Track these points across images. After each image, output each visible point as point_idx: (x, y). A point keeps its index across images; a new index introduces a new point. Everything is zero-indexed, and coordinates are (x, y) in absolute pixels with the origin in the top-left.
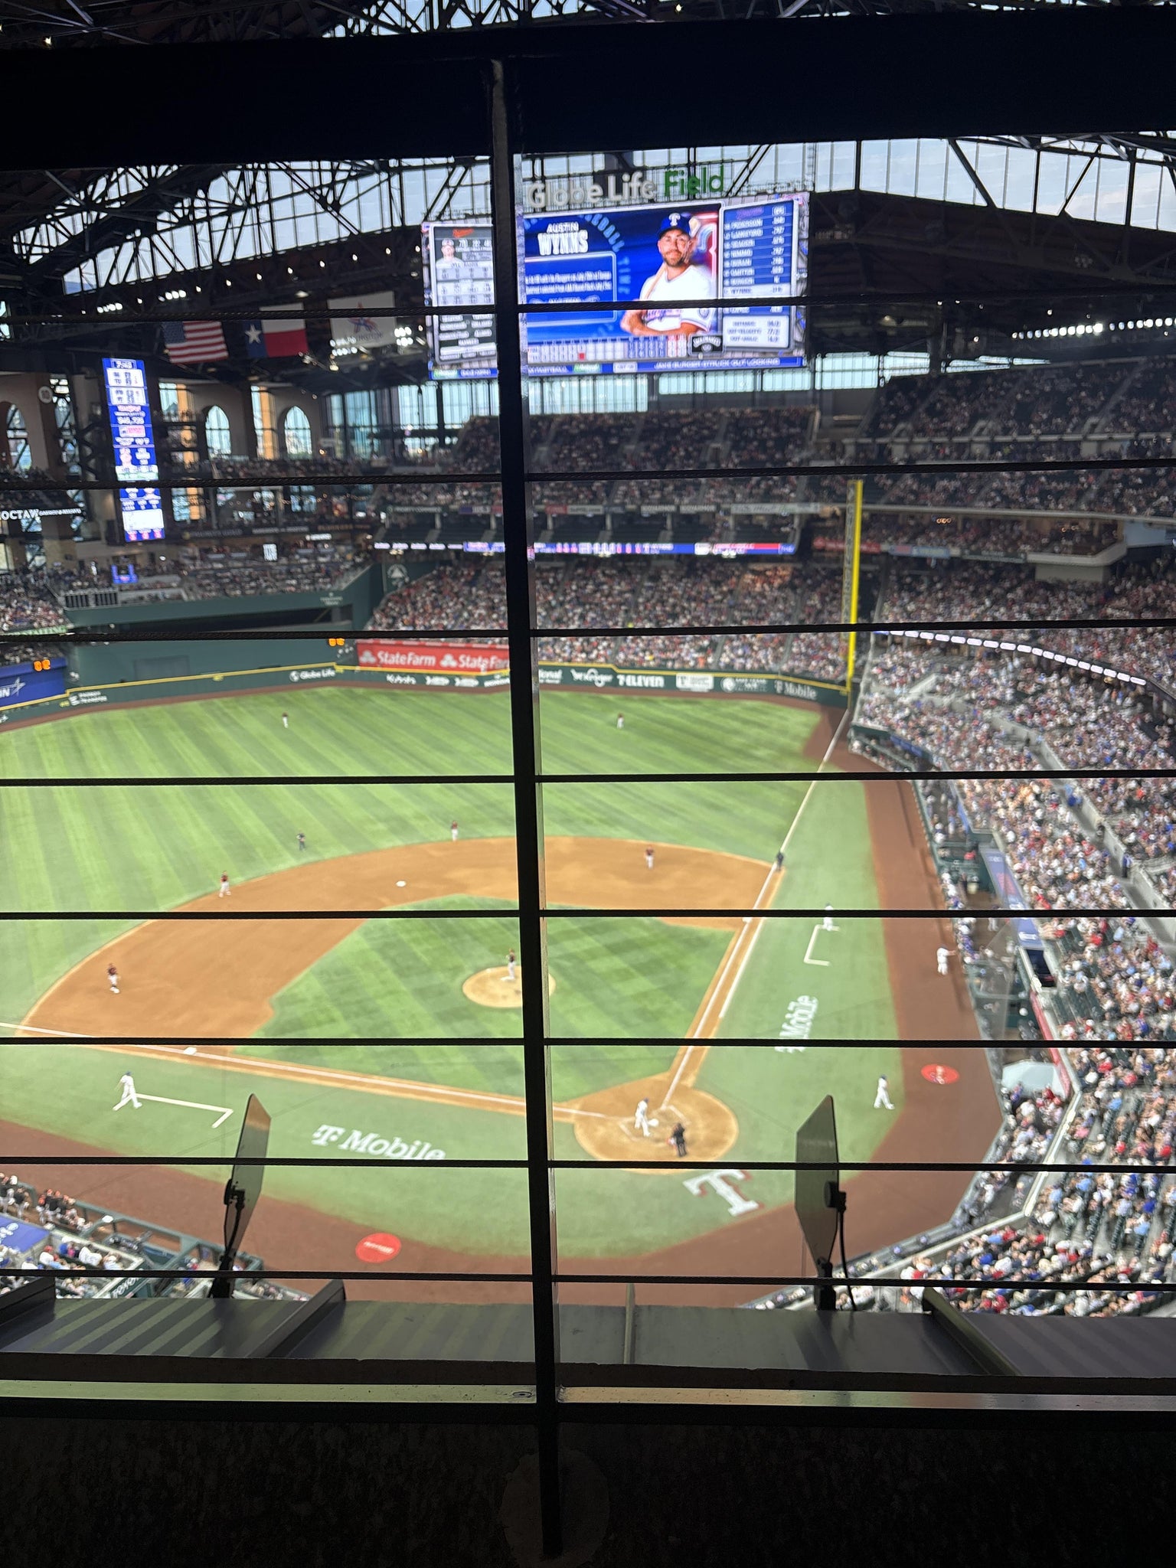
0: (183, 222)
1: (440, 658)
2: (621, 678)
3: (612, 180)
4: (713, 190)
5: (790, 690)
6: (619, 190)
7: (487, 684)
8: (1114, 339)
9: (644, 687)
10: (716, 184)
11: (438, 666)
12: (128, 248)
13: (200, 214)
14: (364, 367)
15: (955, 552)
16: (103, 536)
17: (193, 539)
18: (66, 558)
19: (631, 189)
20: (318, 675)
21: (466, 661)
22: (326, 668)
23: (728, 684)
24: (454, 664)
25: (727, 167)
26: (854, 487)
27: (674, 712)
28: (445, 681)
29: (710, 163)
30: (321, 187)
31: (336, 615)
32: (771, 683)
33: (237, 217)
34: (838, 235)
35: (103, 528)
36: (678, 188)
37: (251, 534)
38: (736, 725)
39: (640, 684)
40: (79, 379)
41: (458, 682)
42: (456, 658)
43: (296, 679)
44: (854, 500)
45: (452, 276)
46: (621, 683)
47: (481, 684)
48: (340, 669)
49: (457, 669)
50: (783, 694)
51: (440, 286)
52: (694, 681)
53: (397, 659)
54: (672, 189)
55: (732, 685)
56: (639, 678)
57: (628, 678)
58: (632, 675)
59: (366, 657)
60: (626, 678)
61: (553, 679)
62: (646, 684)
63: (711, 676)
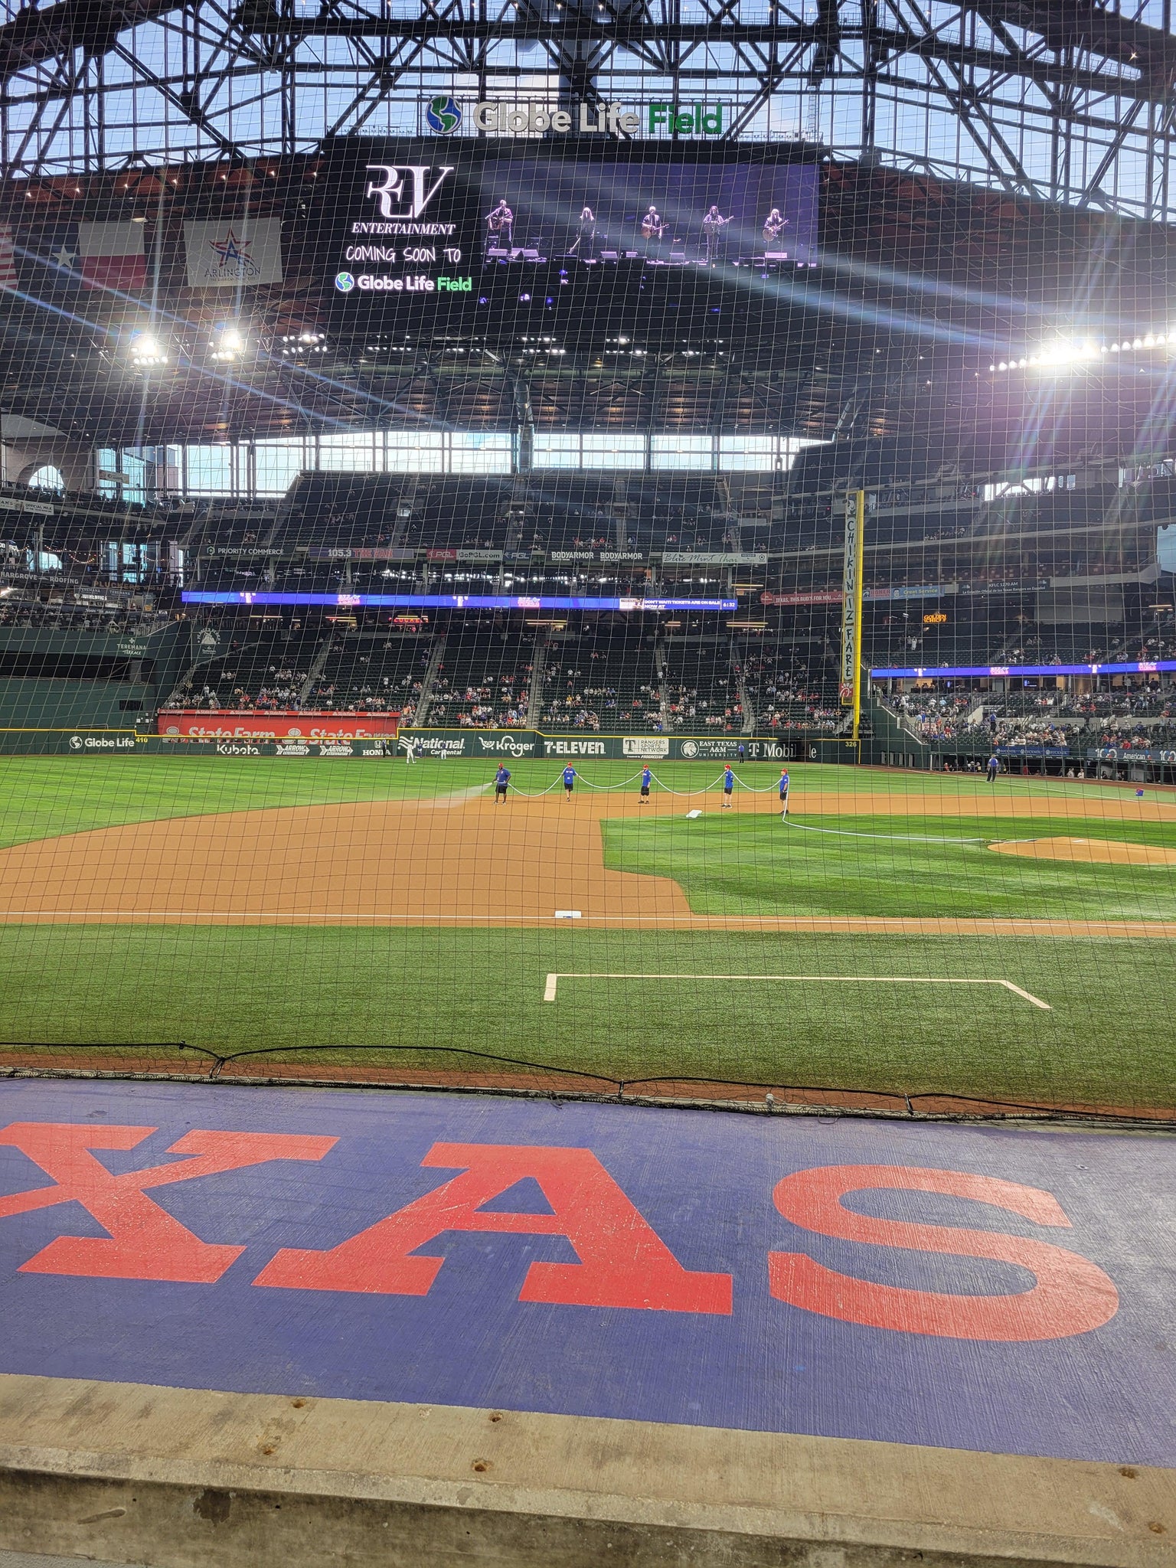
1: (281, 732)
2: (548, 744)
4: (708, 131)
5: (771, 752)
6: (593, 119)
7: (367, 752)
9: (578, 756)
10: (712, 122)
15: (952, 589)
19: (607, 120)
20: (111, 744)
22: (123, 735)
26: (855, 500)
28: (304, 750)
30: (185, 78)
31: (135, 670)
33: (54, 106)
36: (665, 126)
39: (573, 751)
41: (324, 751)
42: (306, 733)
43: (77, 745)
44: (853, 515)
46: (548, 751)
47: (357, 753)
48: (143, 739)
50: (760, 757)
52: (644, 746)
53: (218, 734)
54: (657, 125)
55: (694, 749)
56: (573, 744)
57: (558, 743)
58: (563, 740)
59: (171, 734)
60: (555, 744)
61: (453, 750)
62: (583, 751)
63: (666, 740)
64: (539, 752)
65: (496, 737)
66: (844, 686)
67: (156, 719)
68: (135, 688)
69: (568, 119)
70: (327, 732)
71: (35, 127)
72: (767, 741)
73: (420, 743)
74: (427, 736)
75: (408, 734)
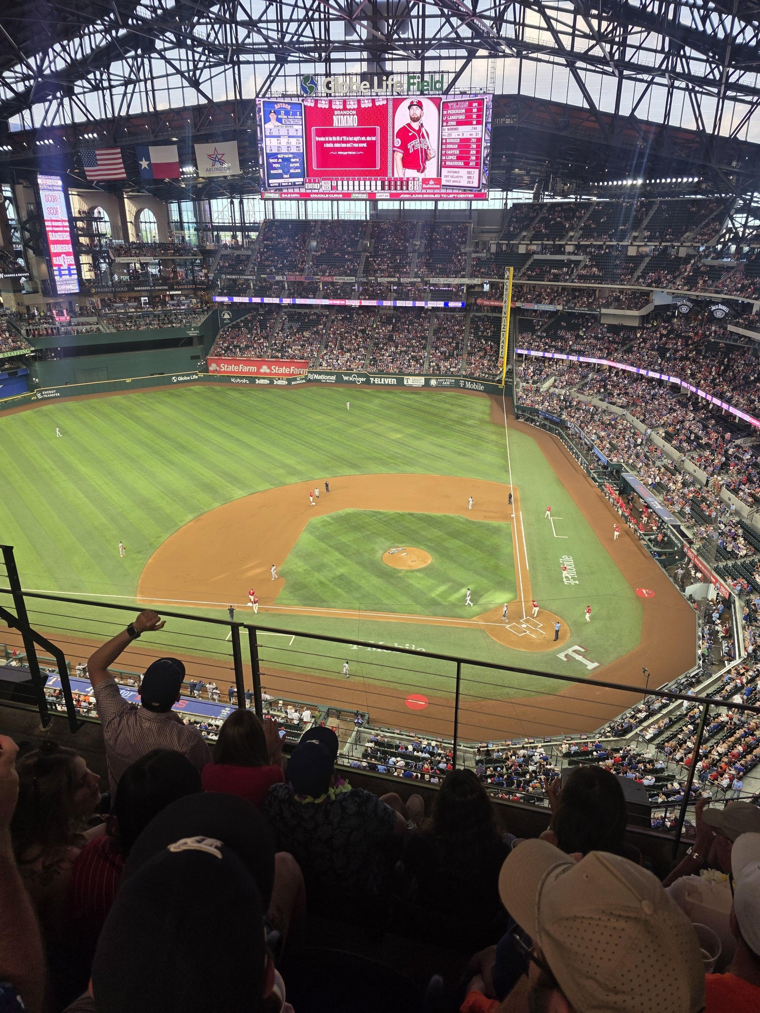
0: (95, 88)
1: (259, 368)
2: (372, 379)
3: (376, 78)
4: (436, 89)
5: (468, 385)
6: (380, 86)
7: (293, 383)
8: (648, 188)
9: (385, 384)
10: (438, 86)
11: (258, 372)
12: (55, 103)
13: (106, 84)
14: (200, 186)
15: (560, 308)
16: (40, 290)
17: (97, 293)
18: (18, 304)
19: (387, 85)
20: (188, 378)
21: (276, 369)
22: (193, 374)
24: (268, 371)
25: (445, 75)
26: (509, 270)
27: (410, 399)
28: (267, 382)
29: (435, 72)
31: (195, 341)
32: (457, 382)
33: (130, 88)
34: (508, 121)
35: (40, 286)
36: (416, 87)
37: (133, 290)
38: (449, 407)
39: (383, 383)
40: (19, 188)
41: (275, 382)
42: (269, 368)
43: (175, 381)
44: (508, 278)
45: (275, 133)
46: (372, 382)
47: (289, 383)
48: (201, 375)
49: (270, 374)
50: (464, 387)
51: (268, 139)
52: (413, 381)
53: (232, 368)
54: (412, 87)
55: (436, 383)
56: (382, 379)
57: (375, 378)
58: (378, 377)
59: (213, 367)
61: (330, 380)
63: (423, 378)
64: (367, 382)
65: (350, 375)
66: (500, 359)
67: (206, 361)
68: (196, 350)
69: (368, 86)
71: (125, 94)
73: (317, 377)
74: (320, 373)
75: (311, 373)
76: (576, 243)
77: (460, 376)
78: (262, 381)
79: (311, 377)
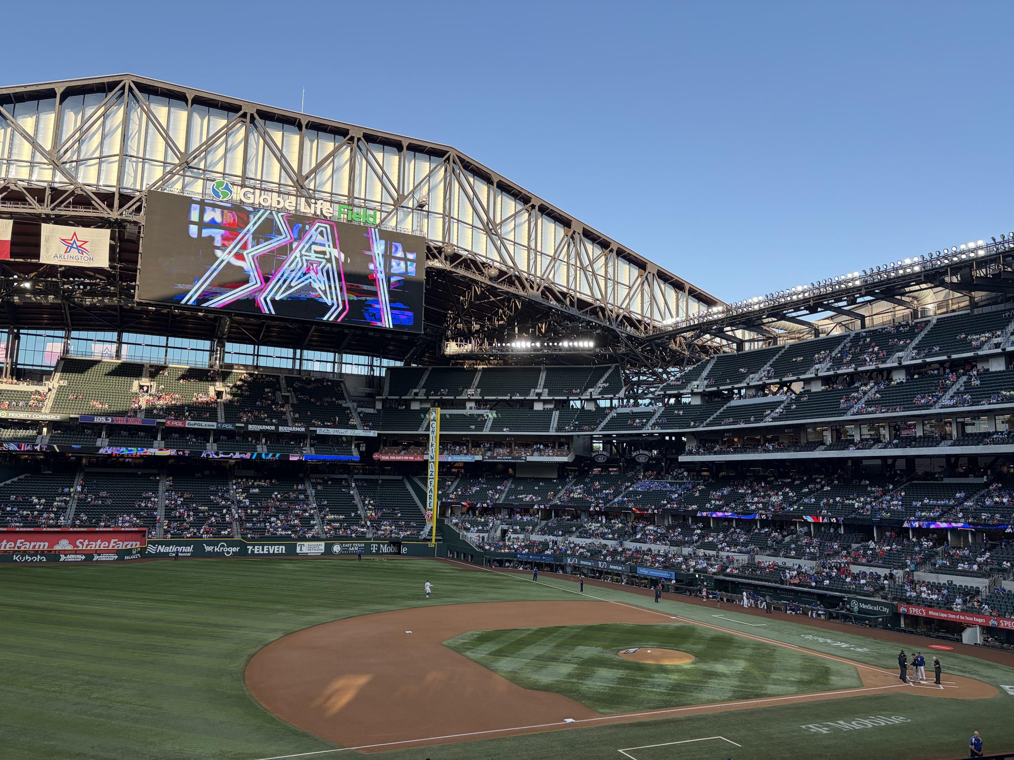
2: (250, 548)
3: (303, 199)
4: (369, 222)
5: (384, 549)
6: (308, 206)
9: (269, 554)
10: (370, 219)
15: (479, 458)
19: (315, 208)
23: (337, 548)
24: (70, 547)
26: (435, 412)
28: (81, 557)
32: (368, 546)
36: (347, 216)
39: (265, 552)
41: (96, 557)
42: (73, 542)
44: (434, 420)
46: (250, 552)
50: (378, 553)
52: (310, 548)
54: (342, 215)
55: (339, 549)
56: (265, 547)
57: (256, 547)
58: (259, 544)
60: (254, 548)
61: (185, 552)
62: (271, 552)
63: (323, 543)
64: (243, 552)
65: (215, 544)
66: (428, 512)
69: (294, 204)
70: (89, 542)
72: (382, 543)
73: (162, 549)
74: (168, 544)
75: (154, 543)
76: (481, 398)
77: (370, 539)
78: (71, 558)
79: (151, 549)
